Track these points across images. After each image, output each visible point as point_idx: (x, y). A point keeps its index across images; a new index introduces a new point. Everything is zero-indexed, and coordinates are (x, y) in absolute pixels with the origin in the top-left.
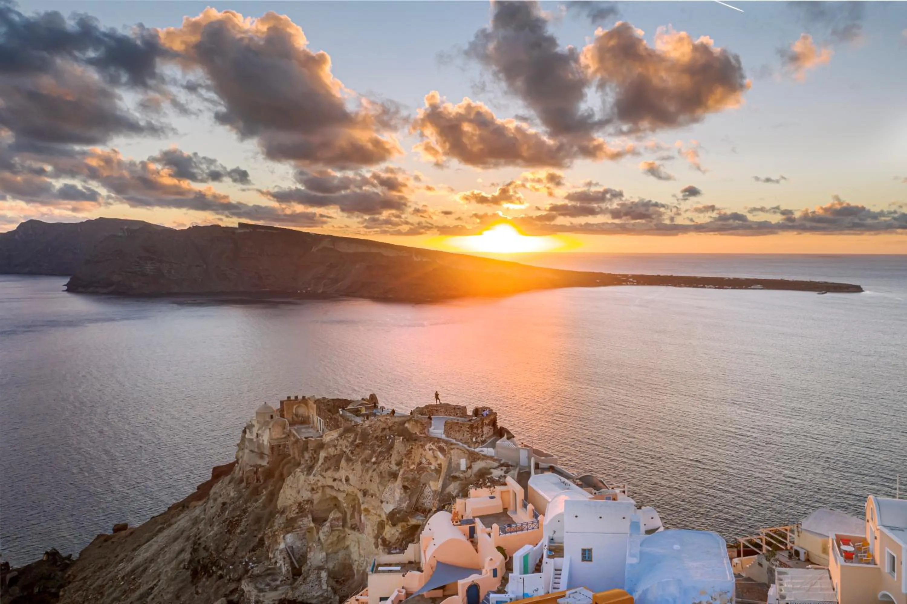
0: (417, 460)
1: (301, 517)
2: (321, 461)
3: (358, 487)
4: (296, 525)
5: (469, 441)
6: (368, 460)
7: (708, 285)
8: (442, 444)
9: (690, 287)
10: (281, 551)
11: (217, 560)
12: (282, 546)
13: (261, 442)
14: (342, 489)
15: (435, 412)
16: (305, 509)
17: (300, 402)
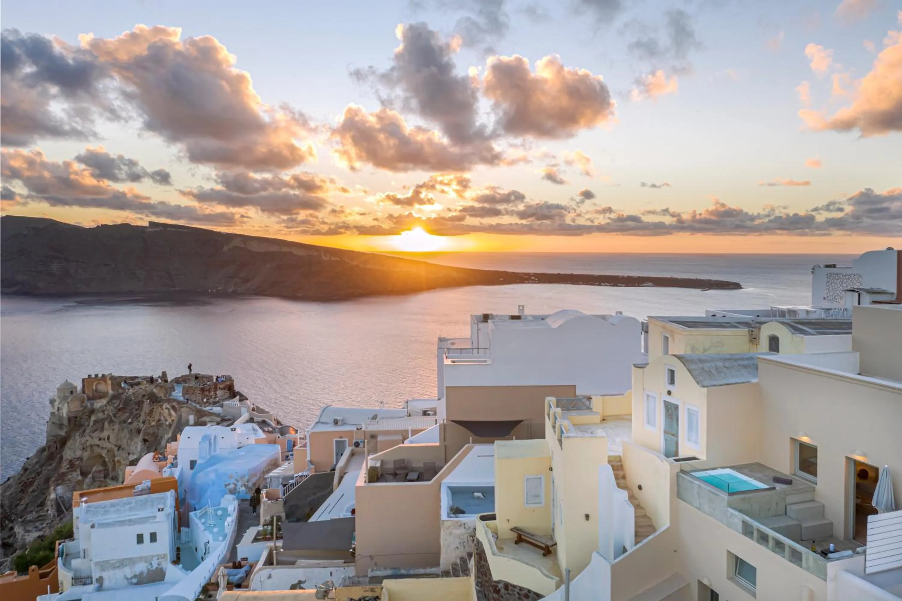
0: (157, 418)
1: (71, 471)
2: (91, 424)
3: (114, 443)
4: (66, 479)
5: (201, 401)
6: (125, 421)
7: (604, 283)
8: (175, 404)
9: (587, 284)
10: (52, 500)
11: (9, 515)
12: (53, 496)
13: (61, 414)
14: (104, 447)
15: (188, 380)
16: (75, 465)
17: (99, 380)
